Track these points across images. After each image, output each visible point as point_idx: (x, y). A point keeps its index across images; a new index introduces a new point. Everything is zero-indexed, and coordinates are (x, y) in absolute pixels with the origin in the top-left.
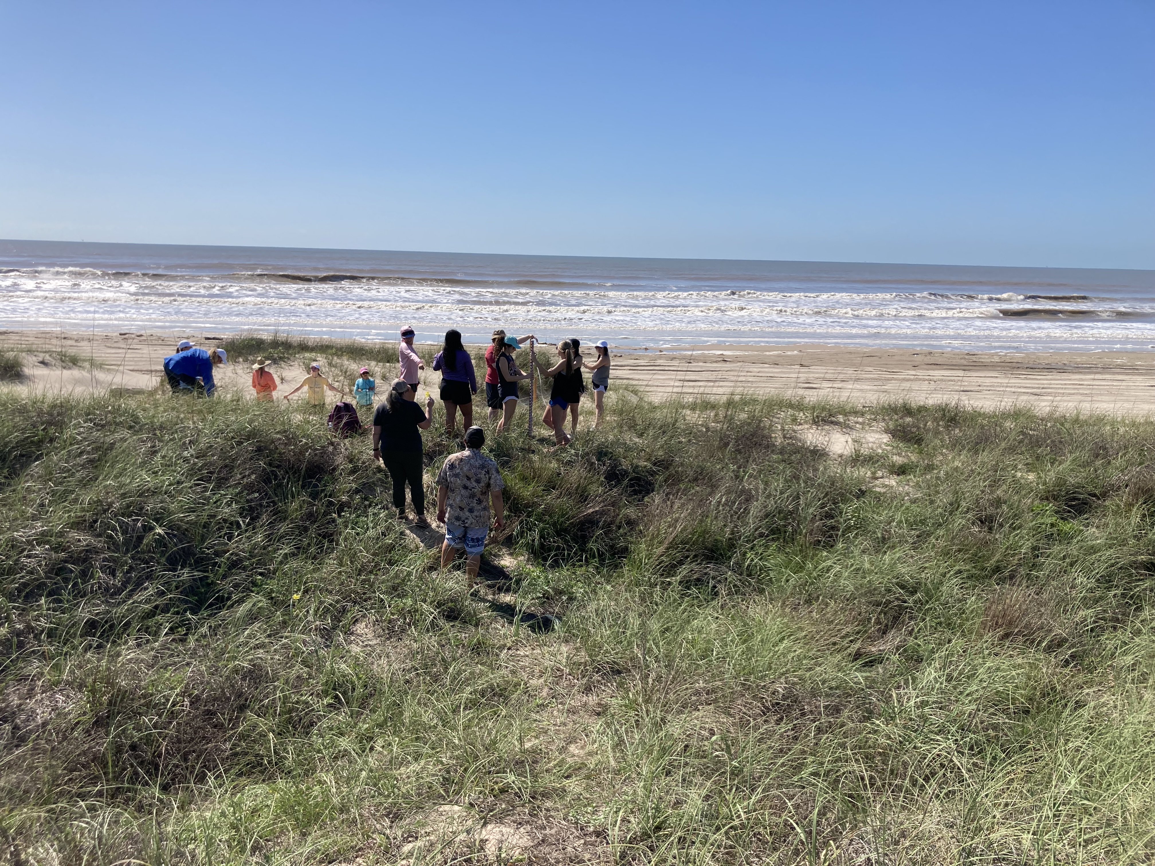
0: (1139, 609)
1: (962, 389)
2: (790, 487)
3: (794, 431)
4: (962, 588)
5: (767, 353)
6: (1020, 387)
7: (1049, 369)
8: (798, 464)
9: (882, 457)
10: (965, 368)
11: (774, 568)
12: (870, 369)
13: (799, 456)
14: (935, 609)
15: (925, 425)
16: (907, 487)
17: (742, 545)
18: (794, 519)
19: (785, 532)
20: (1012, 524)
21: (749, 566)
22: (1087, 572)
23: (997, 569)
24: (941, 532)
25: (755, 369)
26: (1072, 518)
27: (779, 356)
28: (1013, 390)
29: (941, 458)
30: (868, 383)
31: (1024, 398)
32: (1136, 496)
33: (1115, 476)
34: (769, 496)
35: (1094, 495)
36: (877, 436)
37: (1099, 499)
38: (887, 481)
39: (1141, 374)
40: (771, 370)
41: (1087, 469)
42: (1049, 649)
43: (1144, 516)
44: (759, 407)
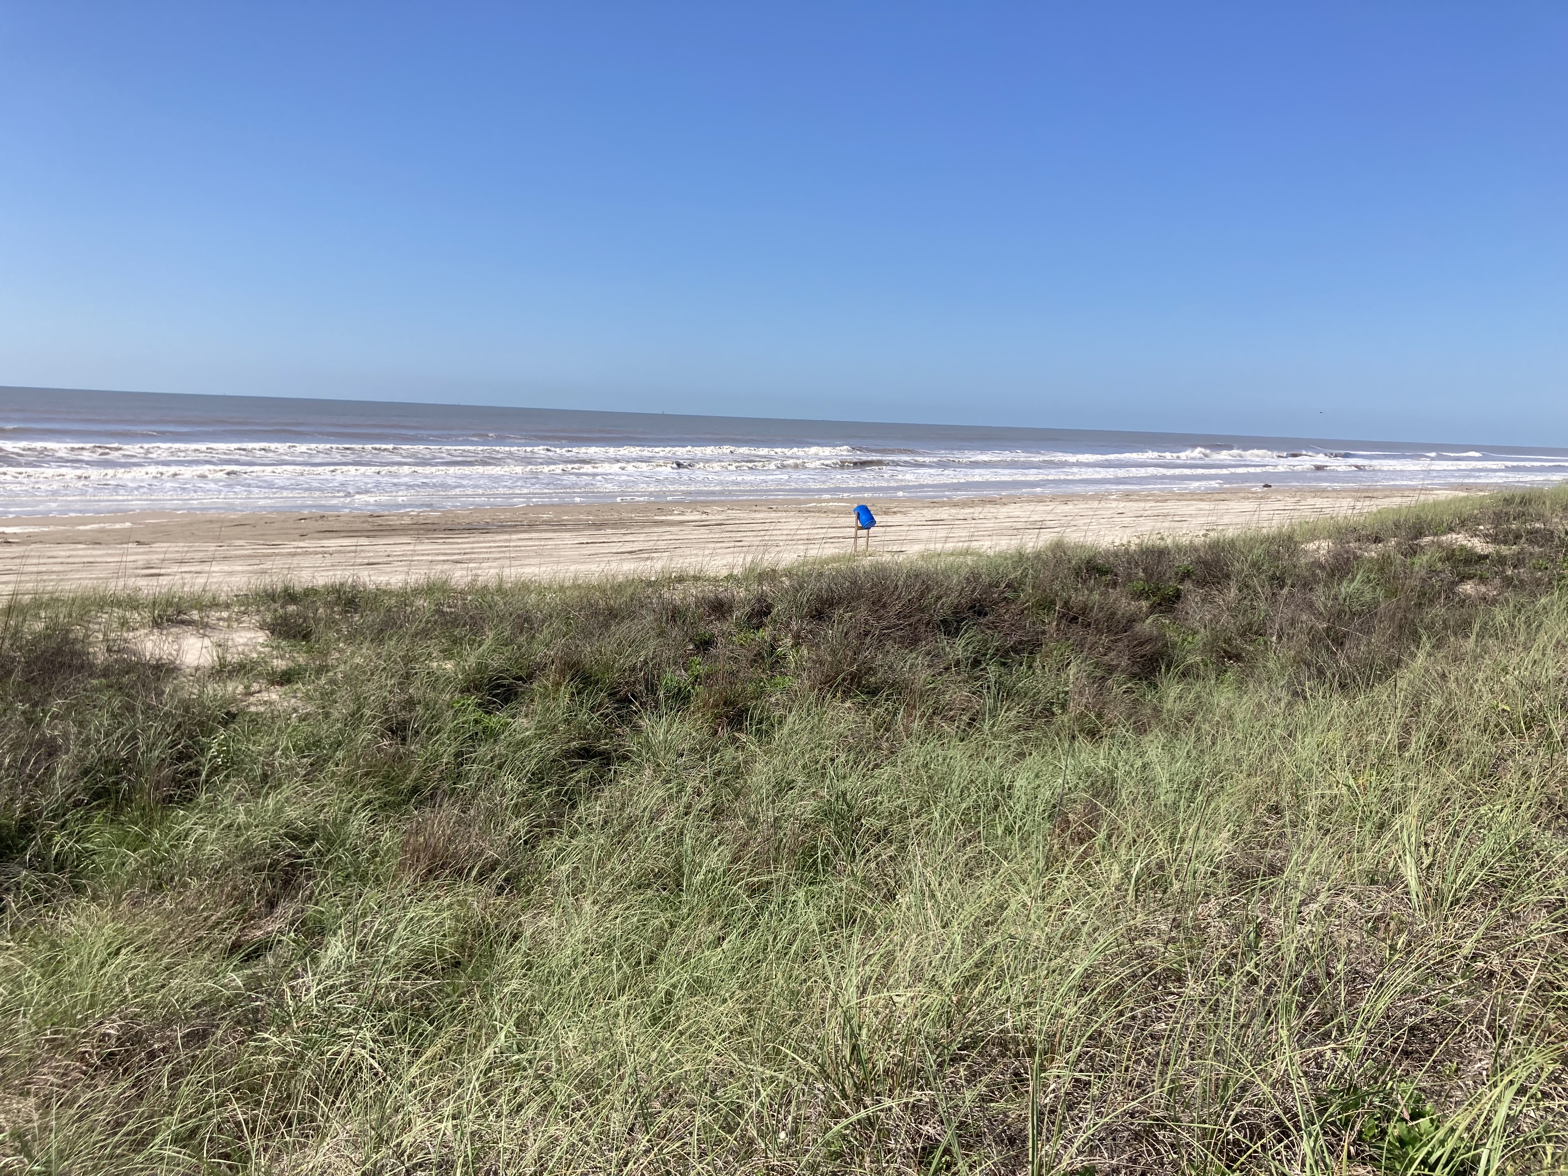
0: (573, 806)
1: (366, 561)
2: (121, 724)
3: (125, 641)
4: (373, 823)
5: (82, 528)
6: (438, 554)
7: (470, 529)
8: (132, 687)
9: (257, 663)
10: (371, 533)
11: (103, 850)
12: (241, 542)
13: (133, 676)
14: (340, 858)
15: (315, 613)
16: (293, 700)
17: (43, 825)
18: (130, 772)
19: (118, 792)
20: (430, 728)
21: (57, 854)
22: (516, 771)
23: (415, 790)
24: (340, 754)
25: (62, 552)
26: (498, 710)
27: (102, 531)
28: (430, 558)
29: (337, 655)
30: (241, 562)
31: (439, 567)
32: (562, 673)
33: (540, 652)
34: (87, 742)
35: (520, 678)
36: (251, 634)
37: (525, 682)
38: (265, 696)
39: (570, 531)
40: (89, 552)
41: (510, 648)
42: (481, 877)
43: (573, 694)
44: (64, 610)
